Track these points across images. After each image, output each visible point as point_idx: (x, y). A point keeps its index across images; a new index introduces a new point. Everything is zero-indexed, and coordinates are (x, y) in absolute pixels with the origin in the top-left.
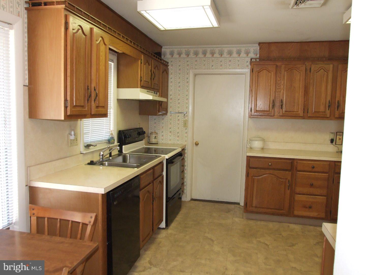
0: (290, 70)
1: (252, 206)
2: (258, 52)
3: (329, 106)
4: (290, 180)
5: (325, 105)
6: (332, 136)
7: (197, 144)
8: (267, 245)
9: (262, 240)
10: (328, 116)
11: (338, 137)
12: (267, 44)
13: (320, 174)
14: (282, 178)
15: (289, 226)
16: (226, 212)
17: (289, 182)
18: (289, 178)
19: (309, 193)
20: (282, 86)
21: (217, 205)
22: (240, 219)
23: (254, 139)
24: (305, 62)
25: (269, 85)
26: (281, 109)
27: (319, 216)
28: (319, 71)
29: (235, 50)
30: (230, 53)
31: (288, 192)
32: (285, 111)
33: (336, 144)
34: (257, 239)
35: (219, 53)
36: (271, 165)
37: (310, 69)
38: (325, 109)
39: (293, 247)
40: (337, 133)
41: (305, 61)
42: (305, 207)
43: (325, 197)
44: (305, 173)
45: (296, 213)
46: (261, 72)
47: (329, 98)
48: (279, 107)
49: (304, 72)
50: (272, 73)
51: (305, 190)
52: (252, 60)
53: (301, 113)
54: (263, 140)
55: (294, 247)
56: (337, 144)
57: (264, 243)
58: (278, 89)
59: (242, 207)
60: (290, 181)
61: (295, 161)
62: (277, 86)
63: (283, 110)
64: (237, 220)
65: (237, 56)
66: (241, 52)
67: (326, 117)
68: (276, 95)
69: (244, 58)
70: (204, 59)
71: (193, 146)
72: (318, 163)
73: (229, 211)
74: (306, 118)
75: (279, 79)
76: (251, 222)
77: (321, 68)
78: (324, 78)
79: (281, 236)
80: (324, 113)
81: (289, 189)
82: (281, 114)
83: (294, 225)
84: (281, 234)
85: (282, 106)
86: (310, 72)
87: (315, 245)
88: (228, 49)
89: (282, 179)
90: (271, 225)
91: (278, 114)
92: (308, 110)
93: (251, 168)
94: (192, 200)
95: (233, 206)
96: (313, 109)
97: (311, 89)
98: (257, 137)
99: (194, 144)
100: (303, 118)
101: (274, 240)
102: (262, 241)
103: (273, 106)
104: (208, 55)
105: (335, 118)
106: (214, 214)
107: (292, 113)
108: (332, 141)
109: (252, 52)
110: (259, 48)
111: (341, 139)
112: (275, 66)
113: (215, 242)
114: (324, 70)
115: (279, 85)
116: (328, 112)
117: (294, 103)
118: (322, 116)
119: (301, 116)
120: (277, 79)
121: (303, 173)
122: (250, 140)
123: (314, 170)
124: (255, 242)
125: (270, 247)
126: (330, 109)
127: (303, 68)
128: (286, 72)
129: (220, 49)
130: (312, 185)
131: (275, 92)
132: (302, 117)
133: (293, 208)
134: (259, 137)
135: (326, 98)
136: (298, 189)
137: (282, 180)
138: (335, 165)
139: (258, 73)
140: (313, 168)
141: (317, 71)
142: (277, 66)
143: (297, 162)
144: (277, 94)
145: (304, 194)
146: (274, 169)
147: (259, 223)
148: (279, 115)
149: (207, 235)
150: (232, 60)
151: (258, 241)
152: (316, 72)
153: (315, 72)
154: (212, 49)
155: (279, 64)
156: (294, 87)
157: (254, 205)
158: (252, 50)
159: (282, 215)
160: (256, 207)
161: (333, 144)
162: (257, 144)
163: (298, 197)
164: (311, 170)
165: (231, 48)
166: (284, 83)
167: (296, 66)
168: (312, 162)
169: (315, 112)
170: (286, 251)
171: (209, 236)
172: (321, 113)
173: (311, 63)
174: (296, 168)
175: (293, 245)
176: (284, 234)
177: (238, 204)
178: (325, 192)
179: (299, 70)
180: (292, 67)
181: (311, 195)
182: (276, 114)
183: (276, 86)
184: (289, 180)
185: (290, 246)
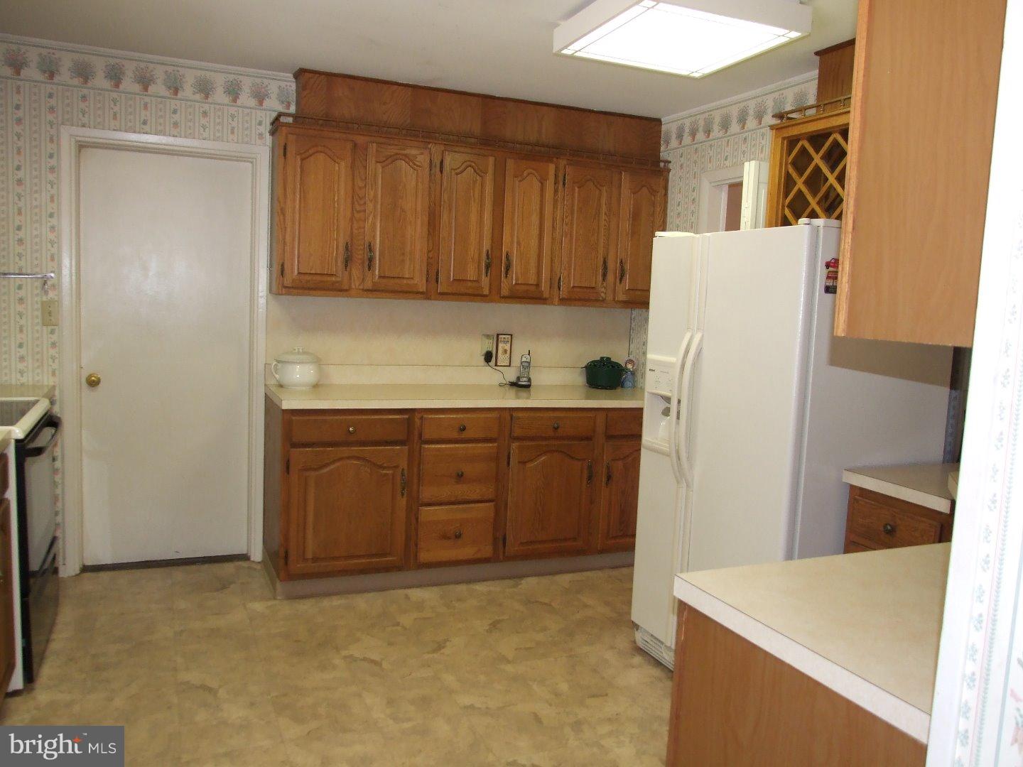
0: (390, 160)
1: (304, 559)
2: (293, 97)
3: (488, 266)
4: (406, 468)
5: (479, 262)
6: (488, 345)
7: (93, 383)
8: (373, 662)
9: (355, 651)
10: (486, 292)
11: (501, 345)
12: (323, 76)
13: (480, 445)
14: (385, 465)
15: (407, 597)
16: (217, 590)
17: (403, 475)
18: (404, 464)
19: (453, 499)
20: (370, 206)
21: (179, 574)
22: (270, 603)
23: (291, 358)
24: (429, 143)
25: (334, 199)
26: (369, 269)
27: (479, 556)
28: (462, 172)
29: (220, 81)
30: (205, 89)
31: (402, 502)
32: (380, 277)
33: (496, 365)
34: (344, 653)
35: (168, 84)
36: (355, 431)
37: (442, 163)
38: (479, 275)
39: (442, 651)
40: (498, 335)
41: (428, 140)
42: (445, 537)
43: (492, 504)
44: (443, 446)
45: (424, 556)
46: (312, 158)
47: (486, 245)
48: (363, 263)
49: (428, 169)
50: (343, 164)
51: (446, 492)
52: (283, 119)
53: (420, 282)
54: (318, 362)
55: (446, 651)
56: (498, 364)
57: (364, 659)
58: (359, 212)
59: (259, 567)
60: (406, 472)
61: (417, 415)
62: (356, 203)
63: (373, 274)
64: (258, 606)
65: (226, 99)
66: (240, 89)
67: (481, 293)
68: (355, 231)
69: (248, 111)
70: (114, 95)
71: (81, 388)
72: (474, 416)
73: (223, 585)
74: (433, 297)
75: (361, 184)
76: (306, 607)
77: (468, 163)
78: (474, 192)
79: (399, 628)
80: (474, 284)
81: (405, 495)
82: (368, 285)
83: (419, 590)
84: (398, 624)
85: (371, 260)
86: (441, 172)
87: (489, 631)
88: (199, 73)
89: (384, 468)
90: (362, 602)
91: (360, 285)
92: (437, 275)
93: (294, 445)
94: (86, 569)
95: (229, 568)
96: (449, 270)
97: (445, 217)
98: (299, 353)
99: (84, 380)
100: (426, 295)
101: (389, 644)
102: (357, 654)
103: (347, 262)
104: (129, 84)
105: (503, 297)
106: (182, 604)
107: (397, 281)
108: (488, 357)
109: (274, 96)
110: (294, 86)
111: (508, 352)
112: (349, 146)
113: (222, 693)
114: (475, 171)
115: (362, 202)
116: (485, 281)
117: (403, 254)
118: (470, 291)
119: (421, 290)
120: (355, 183)
121: (439, 446)
122: (279, 362)
123: (465, 435)
124: (337, 661)
125: (385, 665)
126: (489, 274)
127: (423, 159)
128: (379, 165)
129: (170, 69)
130: (460, 477)
131: (351, 220)
132: (422, 293)
133: (416, 545)
134: (304, 353)
135: (480, 243)
136: (427, 493)
137: (384, 472)
138: (511, 416)
139: (302, 160)
140: (463, 429)
141: (458, 171)
142: (355, 145)
143: (422, 418)
144: (355, 225)
145: (441, 504)
146: (363, 444)
147: (326, 603)
148: (361, 287)
149: (184, 676)
150: (212, 110)
151: (345, 657)
152: (457, 174)
153: (453, 173)
154: (143, 65)
155: (360, 140)
156: (403, 210)
157: (309, 555)
158: (273, 88)
159: (387, 569)
160: (315, 559)
161: (490, 364)
162: (300, 374)
163: (428, 513)
164: (455, 435)
165: (208, 74)
166: (375, 197)
167: (406, 152)
168: (459, 416)
169: (454, 280)
170: (429, 666)
171: (194, 677)
172: (470, 284)
173: (442, 148)
174: (420, 435)
175: (439, 647)
176: (407, 620)
177: (244, 557)
178: (491, 490)
179: (415, 164)
180: (397, 154)
181: (459, 503)
182: (356, 284)
183: (353, 203)
184: (403, 469)
185: (434, 651)
